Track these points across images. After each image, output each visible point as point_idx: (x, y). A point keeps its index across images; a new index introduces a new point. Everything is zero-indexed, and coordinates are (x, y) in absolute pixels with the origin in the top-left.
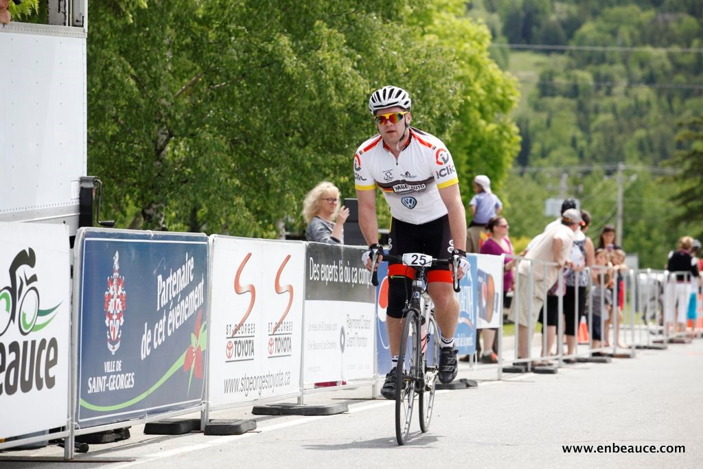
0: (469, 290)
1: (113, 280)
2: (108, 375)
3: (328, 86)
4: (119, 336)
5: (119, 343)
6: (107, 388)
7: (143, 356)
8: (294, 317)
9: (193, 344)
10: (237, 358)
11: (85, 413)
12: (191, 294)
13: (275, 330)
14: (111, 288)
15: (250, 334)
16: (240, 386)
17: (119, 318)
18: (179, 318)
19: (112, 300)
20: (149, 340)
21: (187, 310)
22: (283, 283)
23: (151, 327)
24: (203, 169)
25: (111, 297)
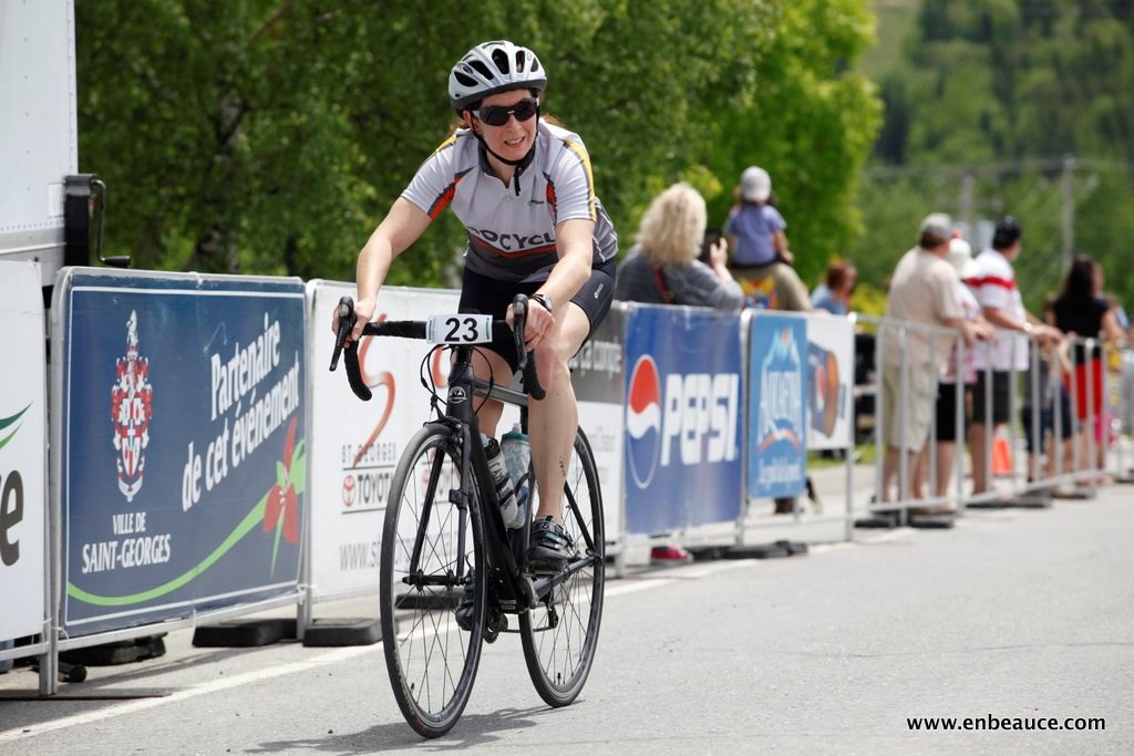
0: (794, 379)
1: (126, 364)
2: (121, 538)
4: (141, 468)
5: (139, 482)
6: (118, 563)
7: (186, 505)
9: (281, 482)
10: (364, 506)
11: (78, 609)
12: (276, 390)
14: (124, 379)
15: (387, 463)
17: (139, 434)
18: (253, 433)
19: (126, 402)
20: (198, 474)
21: (269, 419)
23: (201, 451)
24: (309, 167)
25: (123, 395)
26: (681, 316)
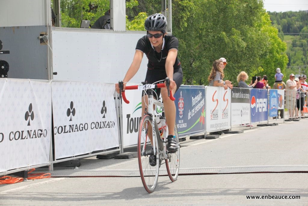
0: (276, 99)
1: (180, 99)
2: (180, 124)
3: (235, 45)
4: (182, 114)
5: (182, 116)
6: (180, 127)
7: (189, 119)
8: (228, 108)
9: (202, 115)
10: (214, 119)
12: (201, 102)
13: (224, 111)
14: (180, 101)
16: (215, 126)
17: (182, 109)
18: (198, 108)
19: (180, 104)
20: (190, 114)
21: (200, 106)
22: (225, 99)
23: (191, 111)
24: (203, 68)
25: (180, 103)
26: (258, 90)
